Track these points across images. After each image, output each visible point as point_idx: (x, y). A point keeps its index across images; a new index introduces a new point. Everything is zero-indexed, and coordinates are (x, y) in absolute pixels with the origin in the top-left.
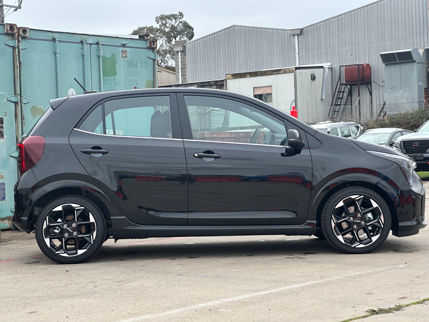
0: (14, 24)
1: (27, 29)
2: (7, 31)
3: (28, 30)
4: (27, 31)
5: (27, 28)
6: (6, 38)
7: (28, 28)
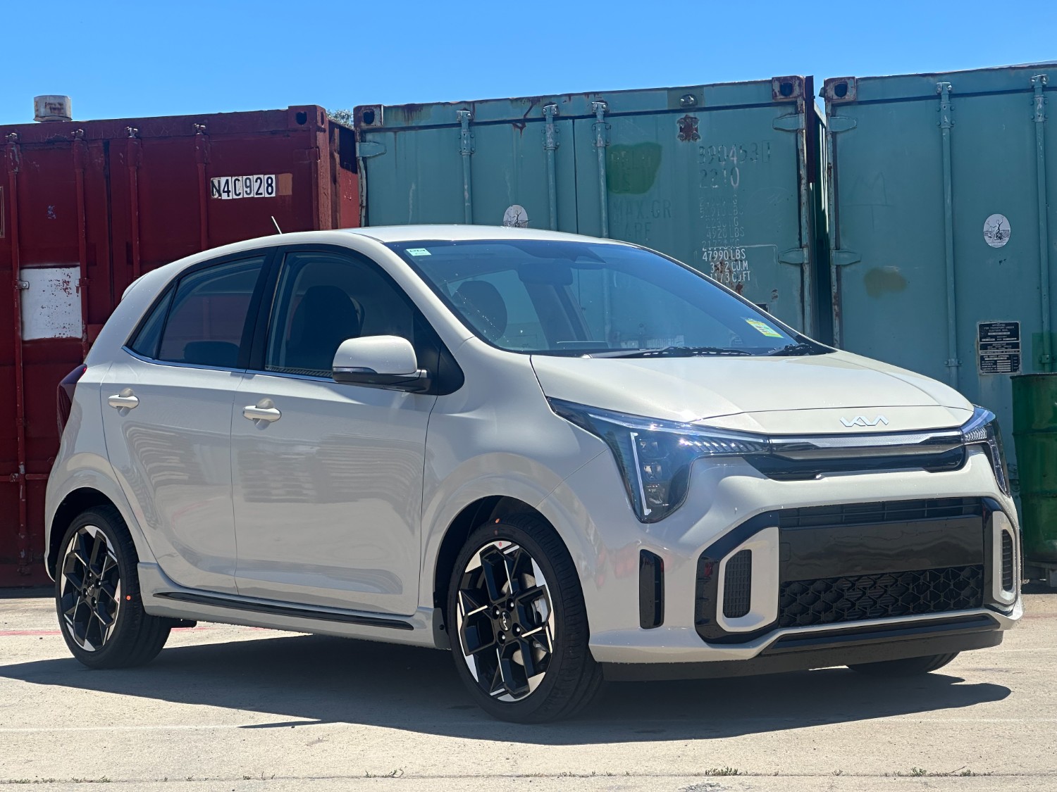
0: (792, 77)
1: (847, 81)
2: (775, 96)
3: (850, 84)
4: (849, 86)
5: (849, 78)
6: (779, 111)
7: (853, 78)
